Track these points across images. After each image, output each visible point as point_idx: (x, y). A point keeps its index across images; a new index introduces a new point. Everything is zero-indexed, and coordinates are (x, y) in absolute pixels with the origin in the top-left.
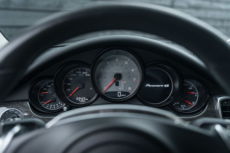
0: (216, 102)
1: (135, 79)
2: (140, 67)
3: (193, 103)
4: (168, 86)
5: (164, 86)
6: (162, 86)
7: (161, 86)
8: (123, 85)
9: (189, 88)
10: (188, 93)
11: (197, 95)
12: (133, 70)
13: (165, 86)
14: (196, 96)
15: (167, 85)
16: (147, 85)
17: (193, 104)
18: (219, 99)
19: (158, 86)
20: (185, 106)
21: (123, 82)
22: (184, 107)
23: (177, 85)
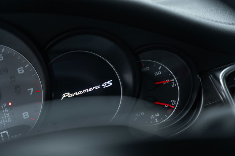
0: (217, 84)
1: (32, 89)
2: (36, 60)
3: (173, 102)
4: (111, 84)
5: (102, 87)
6: (99, 87)
7: (96, 87)
8: (7, 112)
9: (156, 74)
10: (156, 83)
11: (175, 82)
12: (20, 71)
13: (104, 85)
14: (174, 85)
15: (108, 83)
16: (64, 96)
17: (175, 106)
18: (221, 75)
19: (90, 90)
20: (158, 115)
21: (5, 105)
22: (157, 117)
23: (129, 78)
